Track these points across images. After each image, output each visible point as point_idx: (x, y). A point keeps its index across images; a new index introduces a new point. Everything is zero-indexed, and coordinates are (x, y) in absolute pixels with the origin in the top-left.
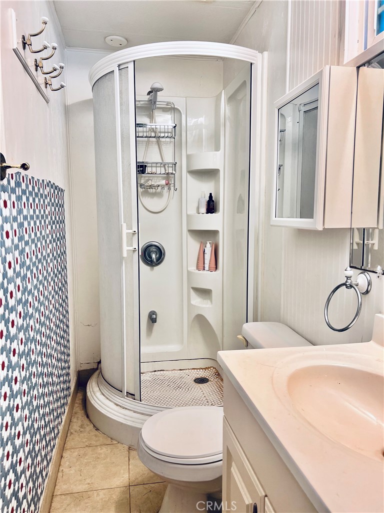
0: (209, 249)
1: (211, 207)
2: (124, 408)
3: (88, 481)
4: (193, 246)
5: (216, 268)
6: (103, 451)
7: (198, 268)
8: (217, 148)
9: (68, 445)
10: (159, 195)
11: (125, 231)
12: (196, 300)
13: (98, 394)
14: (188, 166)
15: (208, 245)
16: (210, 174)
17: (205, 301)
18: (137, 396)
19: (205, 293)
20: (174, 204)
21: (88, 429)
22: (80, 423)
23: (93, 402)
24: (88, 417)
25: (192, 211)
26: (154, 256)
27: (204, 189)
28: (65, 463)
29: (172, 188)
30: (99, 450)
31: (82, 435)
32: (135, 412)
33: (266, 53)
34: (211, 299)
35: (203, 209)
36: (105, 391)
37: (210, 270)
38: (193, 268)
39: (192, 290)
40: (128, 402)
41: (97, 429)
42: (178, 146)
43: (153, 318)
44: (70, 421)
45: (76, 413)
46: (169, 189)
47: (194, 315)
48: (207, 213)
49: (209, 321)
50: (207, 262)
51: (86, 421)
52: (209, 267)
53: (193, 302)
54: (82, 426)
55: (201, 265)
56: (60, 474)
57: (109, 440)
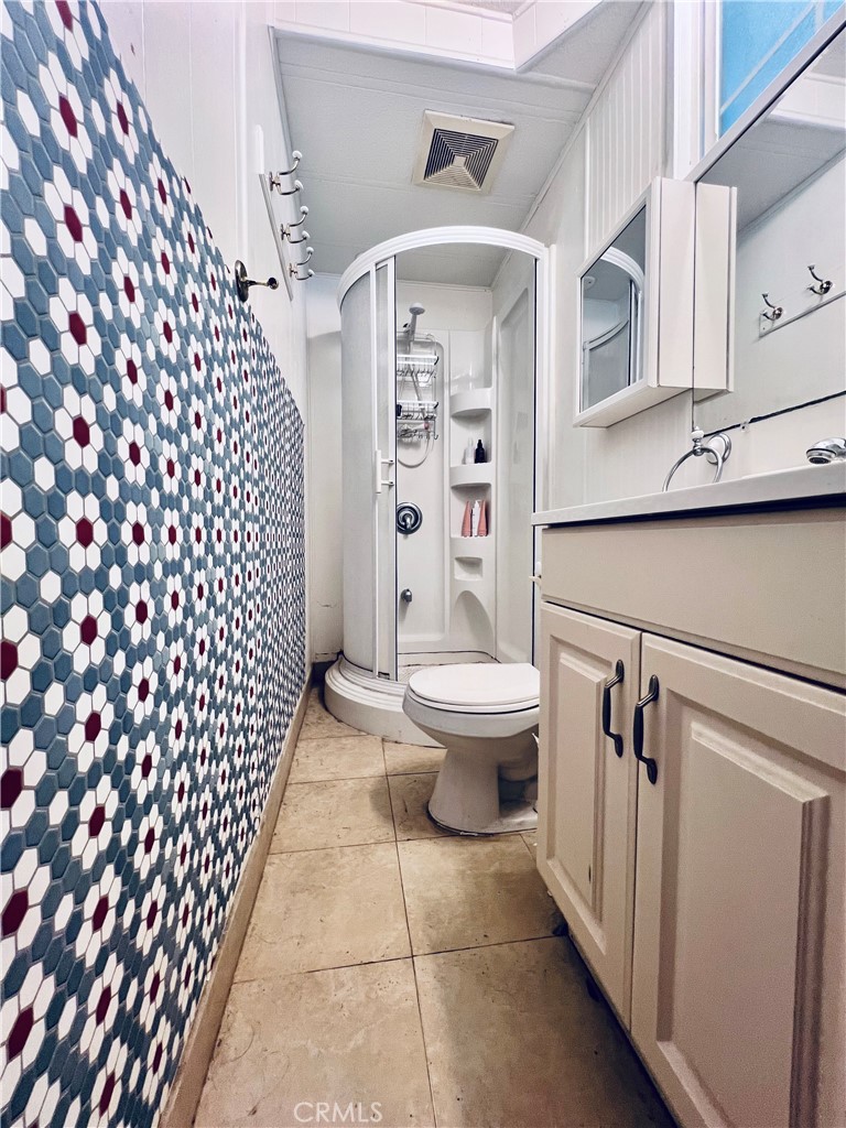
0: (477, 509)
1: (481, 455)
2: (375, 691)
3: (332, 770)
4: (457, 506)
5: (487, 533)
6: (350, 741)
7: (463, 534)
8: (488, 384)
9: (303, 736)
10: (416, 445)
11: (380, 460)
12: (462, 575)
13: (341, 679)
14: (451, 409)
15: (477, 505)
16: (478, 417)
17: (473, 576)
18: (392, 676)
19: (472, 564)
20: (433, 458)
21: (327, 721)
22: (317, 715)
23: (334, 688)
24: (327, 709)
25: (456, 463)
26: (408, 520)
27: (471, 436)
28: (300, 752)
29: (432, 438)
30: (344, 741)
31: (319, 726)
32: (389, 694)
33: (553, 247)
34: (480, 572)
35: (471, 459)
36: (349, 675)
37: (479, 534)
38: (457, 535)
39: (456, 564)
40: (380, 684)
41: (339, 721)
42: (438, 387)
43: (406, 598)
44: (304, 713)
45: (311, 706)
46: (428, 437)
47: (459, 593)
48: (476, 462)
49: (479, 598)
50: (475, 525)
51: (325, 713)
52: (479, 531)
53: (457, 577)
54: (319, 718)
55: (467, 529)
56: (294, 763)
57: (356, 733)
